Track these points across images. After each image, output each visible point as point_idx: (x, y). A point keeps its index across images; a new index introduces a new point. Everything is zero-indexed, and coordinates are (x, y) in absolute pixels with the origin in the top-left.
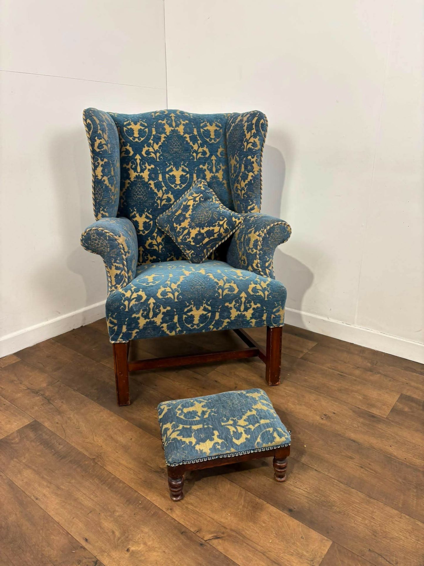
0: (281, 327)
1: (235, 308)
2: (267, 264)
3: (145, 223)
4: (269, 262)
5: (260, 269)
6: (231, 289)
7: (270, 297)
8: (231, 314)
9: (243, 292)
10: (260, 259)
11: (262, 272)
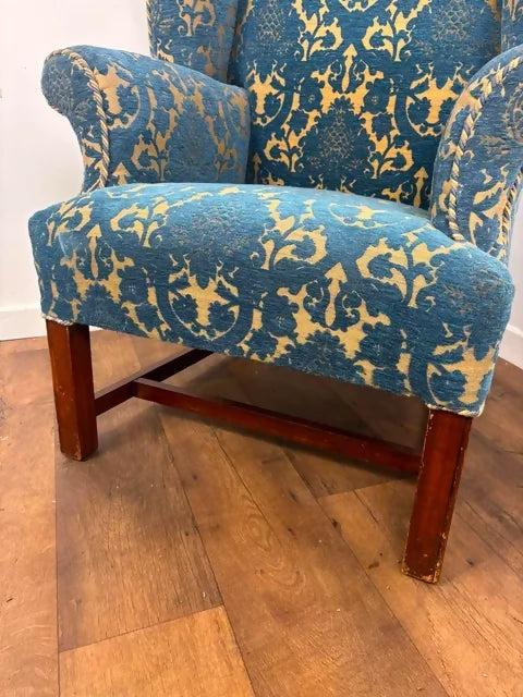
0: (469, 419)
1: (308, 310)
2: (479, 198)
3: (269, 97)
4: (489, 193)
5: (452, 212)
6: (305, 248)
7: (430, 302)
8: (295, 326)
9: (339, 266)
10: (460, 179)
11: (456, 221)
